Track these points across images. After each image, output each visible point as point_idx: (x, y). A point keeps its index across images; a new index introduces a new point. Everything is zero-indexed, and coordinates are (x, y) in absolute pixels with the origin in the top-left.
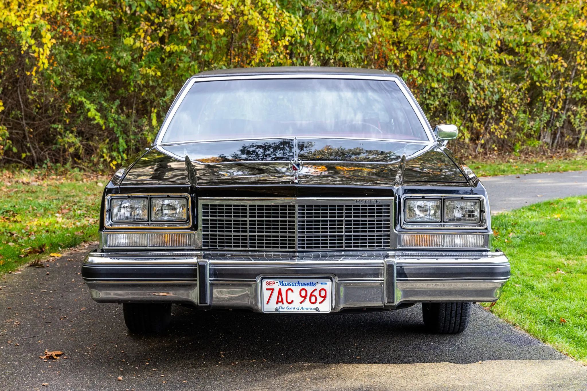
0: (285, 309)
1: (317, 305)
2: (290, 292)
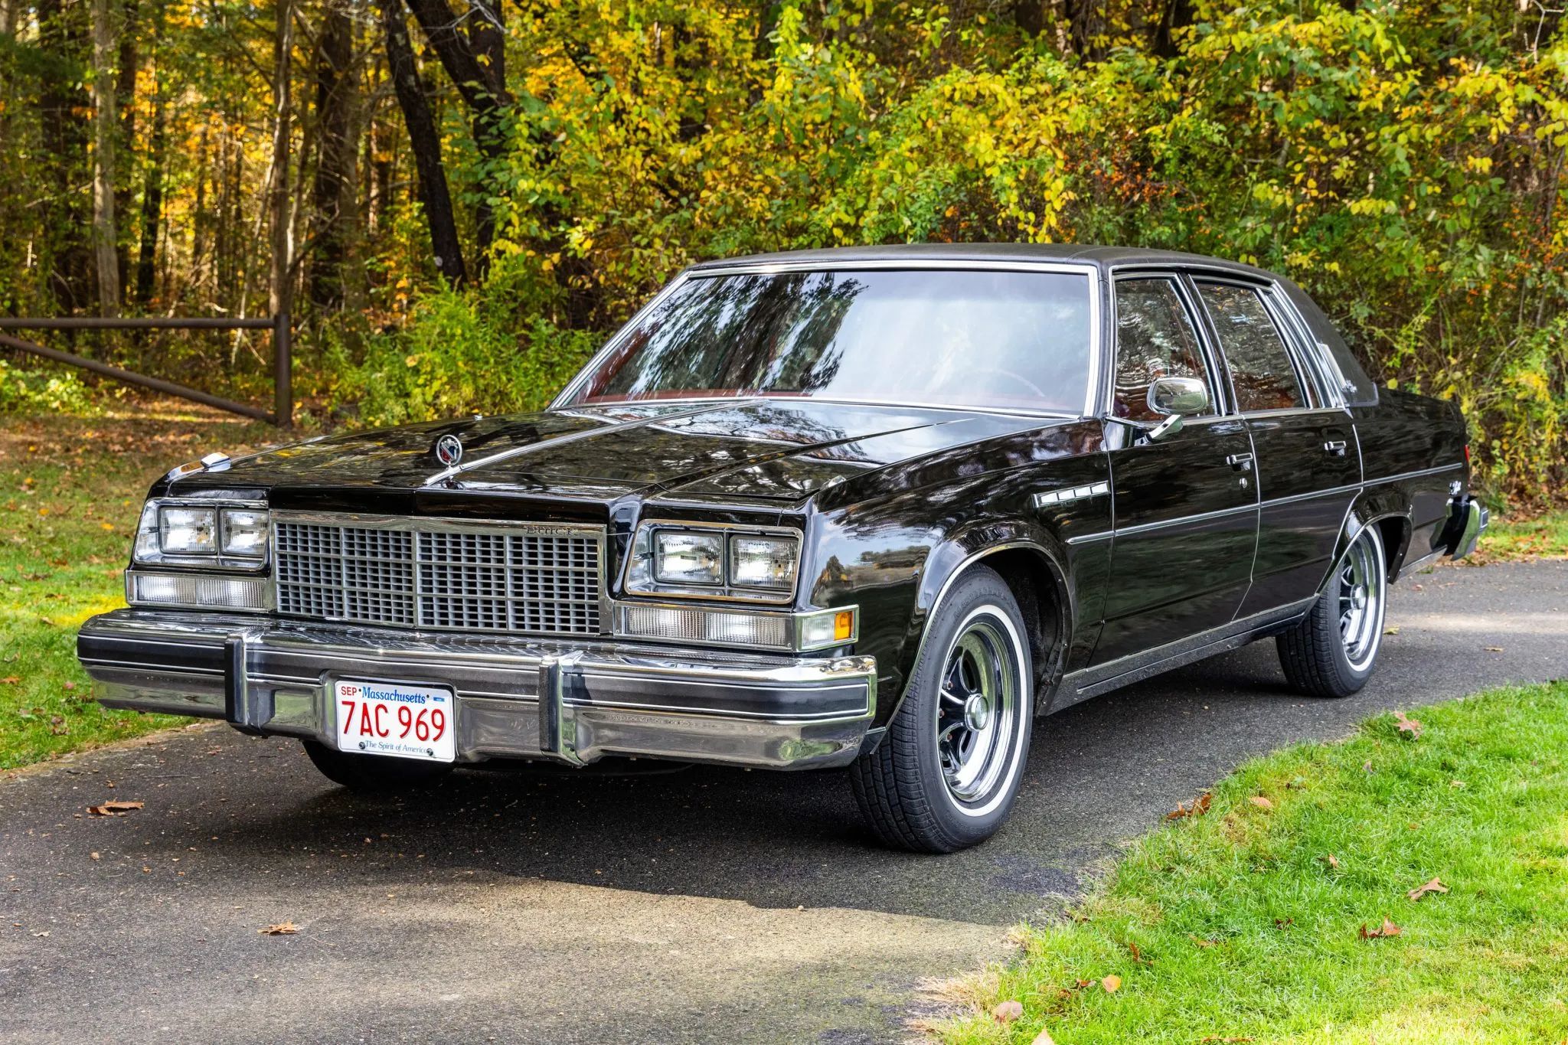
0: (376, 747)
1: (429, 744)
2: (381, 711)
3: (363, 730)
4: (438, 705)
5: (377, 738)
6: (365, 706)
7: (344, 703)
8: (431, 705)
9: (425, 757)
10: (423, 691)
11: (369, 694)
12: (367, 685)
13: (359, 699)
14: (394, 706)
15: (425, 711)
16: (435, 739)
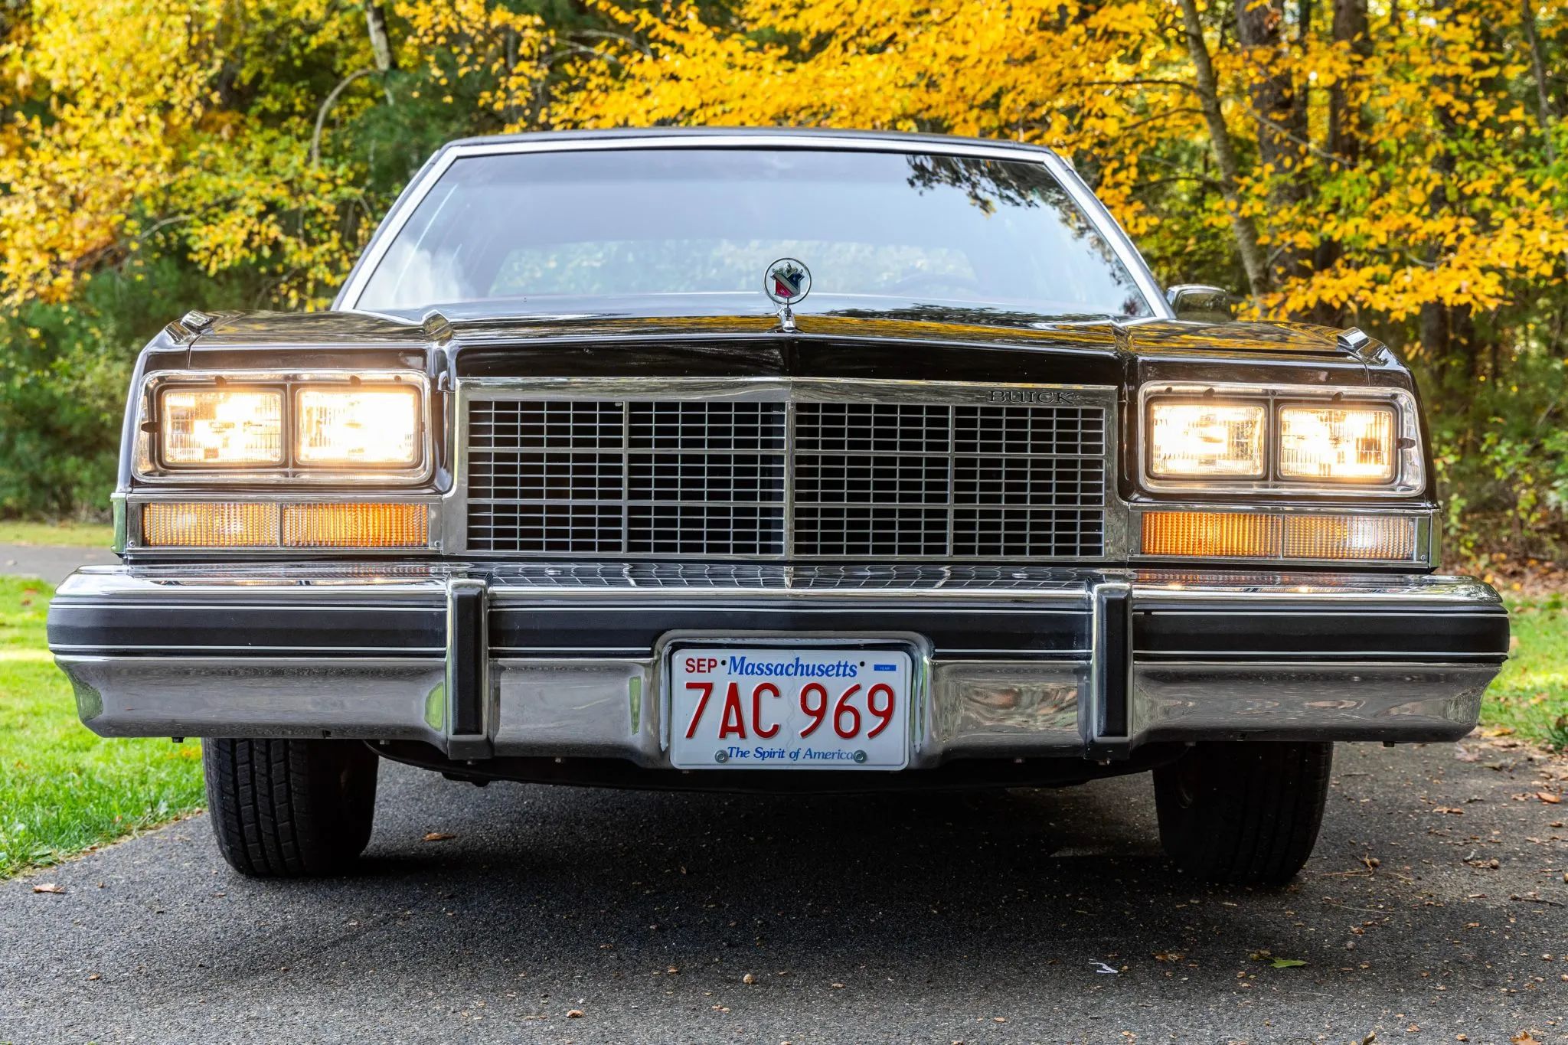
3: (725, 730)
4: (884, 678)
5: (753, 741)
6: (733, 688)
7: (690, 686)
8: (868, 678)
9: (851, 765)
10: (853, 658)
11: (741, 667)
12: (738, 654)
13: (721, 679)
14: (792, 686)
15: (857, 688)
16: (872, 735)
